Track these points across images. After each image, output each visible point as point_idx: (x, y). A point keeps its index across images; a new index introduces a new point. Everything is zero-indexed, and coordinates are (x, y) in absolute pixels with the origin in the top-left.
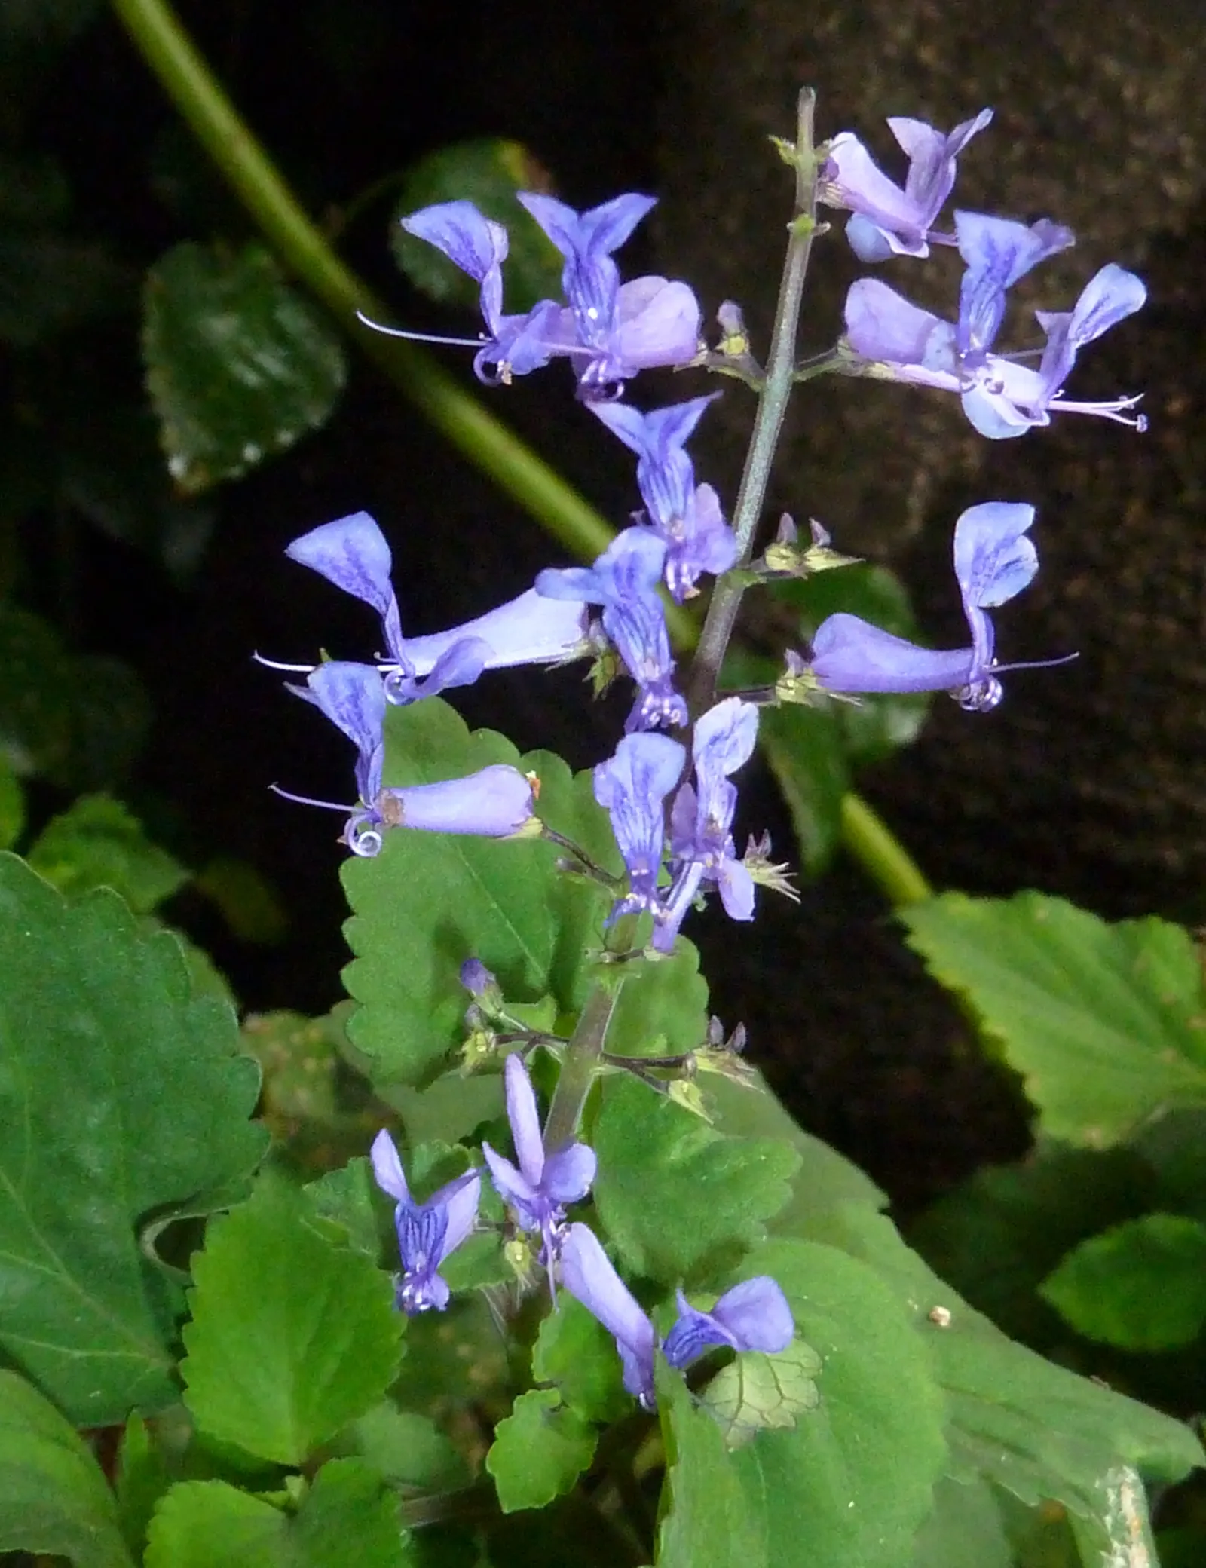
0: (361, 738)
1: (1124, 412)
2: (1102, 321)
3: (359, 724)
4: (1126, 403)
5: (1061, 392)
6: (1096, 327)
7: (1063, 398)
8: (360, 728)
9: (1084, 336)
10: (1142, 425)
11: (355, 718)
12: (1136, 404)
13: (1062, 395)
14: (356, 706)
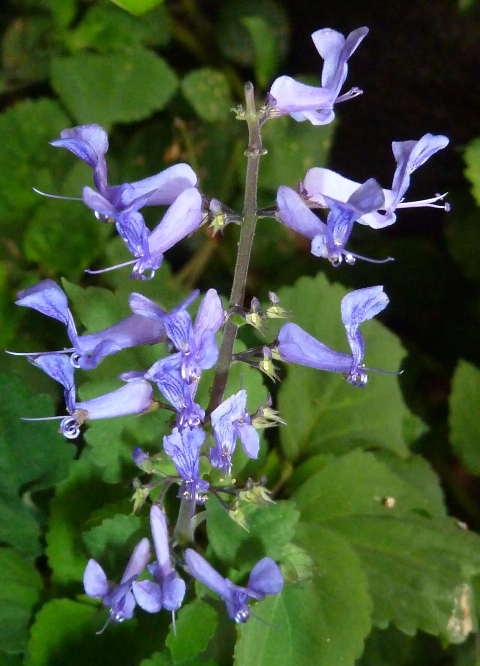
0: (64, 382)
1: (439, 202)
2: (425, 156)
3: (62, 376)
4: (440, 197)
5: (403, 199)
6: (422, 160)
7: (404, 202)
8: (63, 378)
9: (415, 166)
10: (448, 208)
11: (61, 373)
12: (444, 197)
13: (404, 200)
14: (60, 368)
